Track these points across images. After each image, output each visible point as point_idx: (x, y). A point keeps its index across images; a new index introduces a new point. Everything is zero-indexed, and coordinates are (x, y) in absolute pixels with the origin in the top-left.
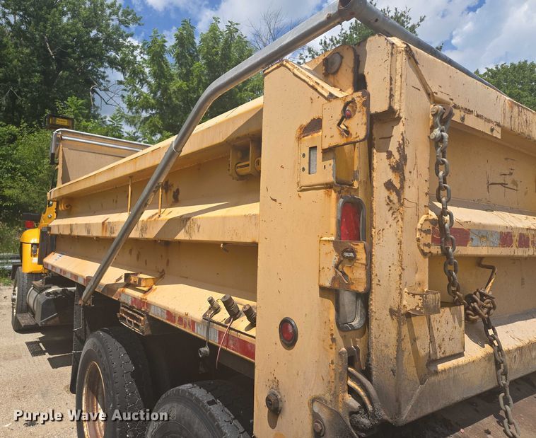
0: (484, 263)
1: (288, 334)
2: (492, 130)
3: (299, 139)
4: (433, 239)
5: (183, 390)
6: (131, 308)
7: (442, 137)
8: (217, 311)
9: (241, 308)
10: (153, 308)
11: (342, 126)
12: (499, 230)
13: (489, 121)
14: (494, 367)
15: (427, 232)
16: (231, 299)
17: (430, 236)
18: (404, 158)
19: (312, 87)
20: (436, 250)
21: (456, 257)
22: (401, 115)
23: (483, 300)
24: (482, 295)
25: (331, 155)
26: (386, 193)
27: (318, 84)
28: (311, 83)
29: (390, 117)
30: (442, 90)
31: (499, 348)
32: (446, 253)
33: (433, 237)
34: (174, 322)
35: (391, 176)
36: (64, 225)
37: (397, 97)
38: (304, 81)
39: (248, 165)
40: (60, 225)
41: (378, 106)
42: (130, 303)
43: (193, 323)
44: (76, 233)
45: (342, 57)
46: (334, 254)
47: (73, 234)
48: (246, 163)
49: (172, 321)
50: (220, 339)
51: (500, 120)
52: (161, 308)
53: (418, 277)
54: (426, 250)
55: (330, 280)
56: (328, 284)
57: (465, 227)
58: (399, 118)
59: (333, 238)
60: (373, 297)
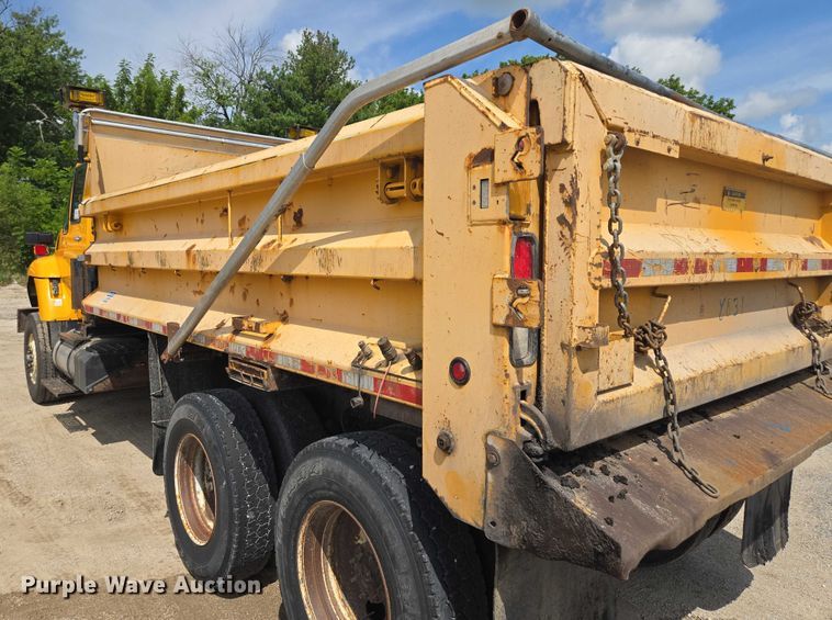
0: (658, 292)
1: (459, 373)
2: (669, 150)
3: (469, 168)
4: (604, 273)
5: (327, 443)
6: (245, 360)
7: (615, 168)
8: (368, 356)
9: (399, 352)
10: (280, 358)
11: (515, 160)
12: (673, 257)
13: (666, 140)
14: (663, 397)
15: (598, 265)
16: (388, 343)
17: (601, 269)
18: (576, 192)
19: (483, 113)
20: (607, 283)
21: (626, 289)
22: (574, 147)
23: (653, 331)
24: (653, 325)
25: (504, 189)
26: (559, 228)
27: (489, 110)
28: (481, 109)
29: (563, 148)
30: (617, 114)
31: (669, 379)
32: (616, 287)
33: (604, 271)
34: (313, 372)
35: (563, 210)
36: (115, 253)
37: (569, 129)
38: (473, 104)
39: (403, 188)
40: (106, 251)
41: (552, 138)
42: (244, 354)
43: (339, 372)
44: (139, 264)
45: (513, 79)
46: (509, 291)
47: (134, 266)
48: (400, 185)
49: (309, 372)
50: (376, 385)
51: (678, 138)
52: (293, 358)
53: (588, 311)
54: (597, 283)
55: (504, 317)
56: (502, 322)
57: (638, 257)
58: (572, 151)
59: (507, 276)
60: (545, 332)
